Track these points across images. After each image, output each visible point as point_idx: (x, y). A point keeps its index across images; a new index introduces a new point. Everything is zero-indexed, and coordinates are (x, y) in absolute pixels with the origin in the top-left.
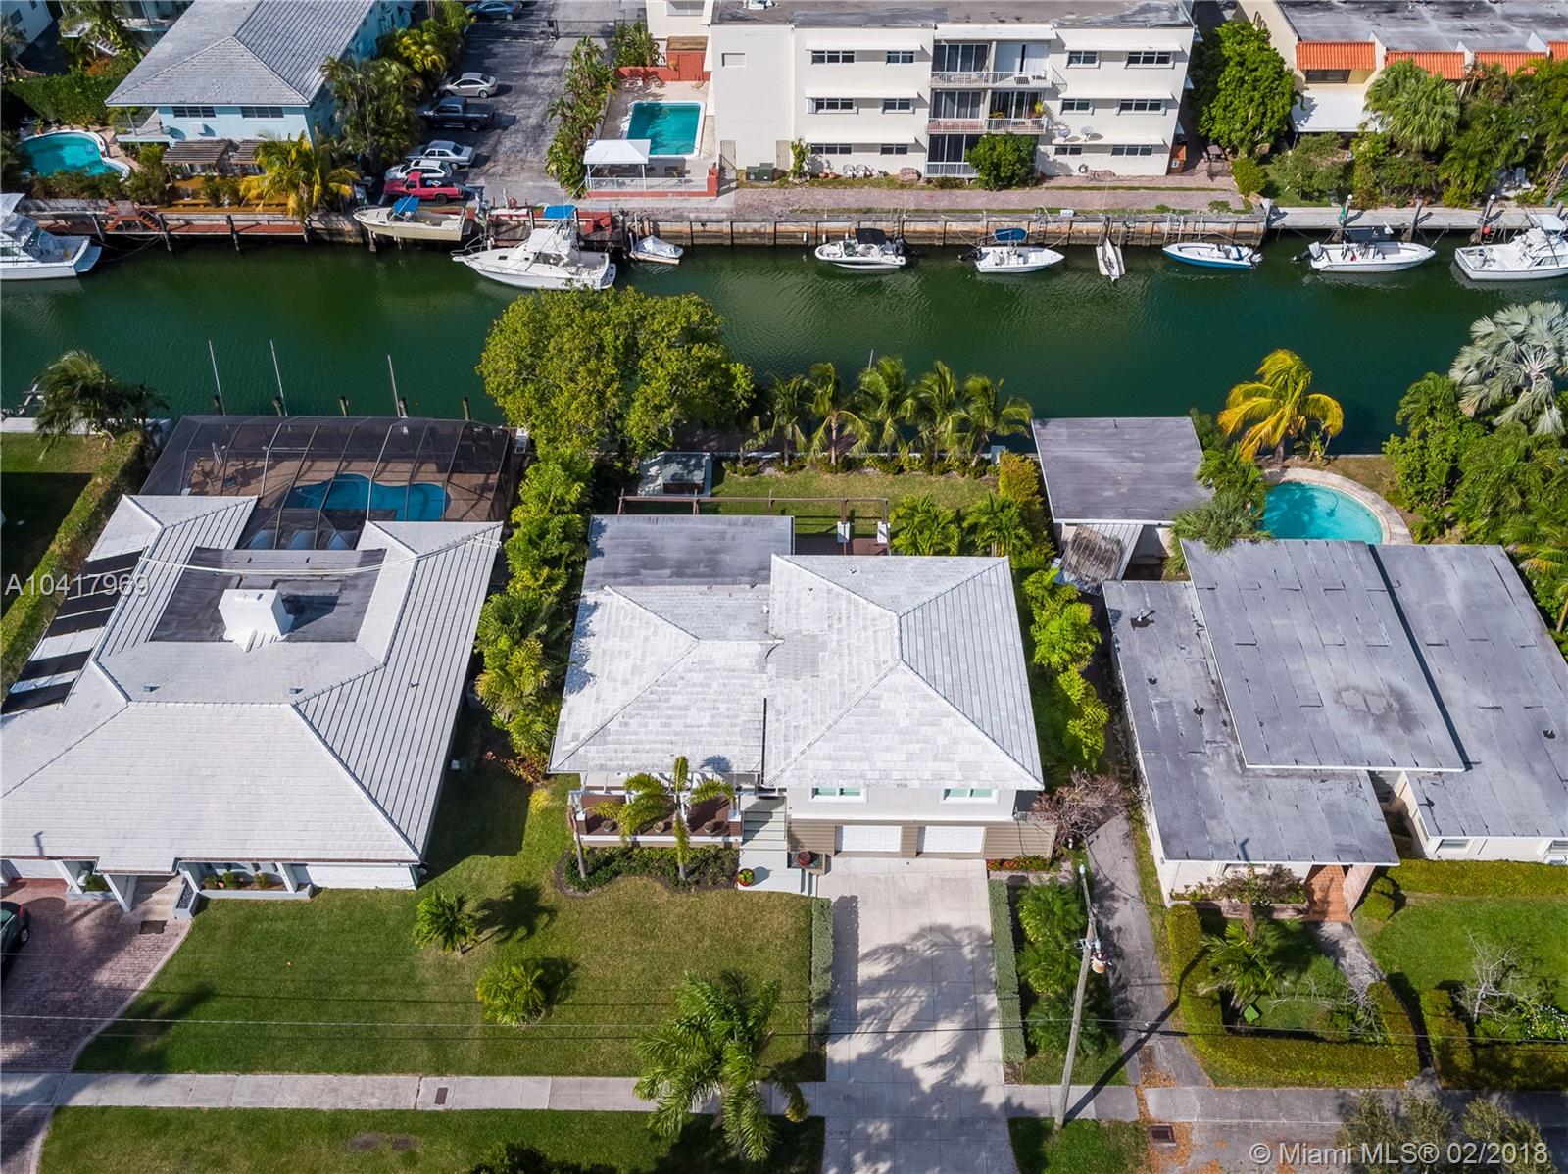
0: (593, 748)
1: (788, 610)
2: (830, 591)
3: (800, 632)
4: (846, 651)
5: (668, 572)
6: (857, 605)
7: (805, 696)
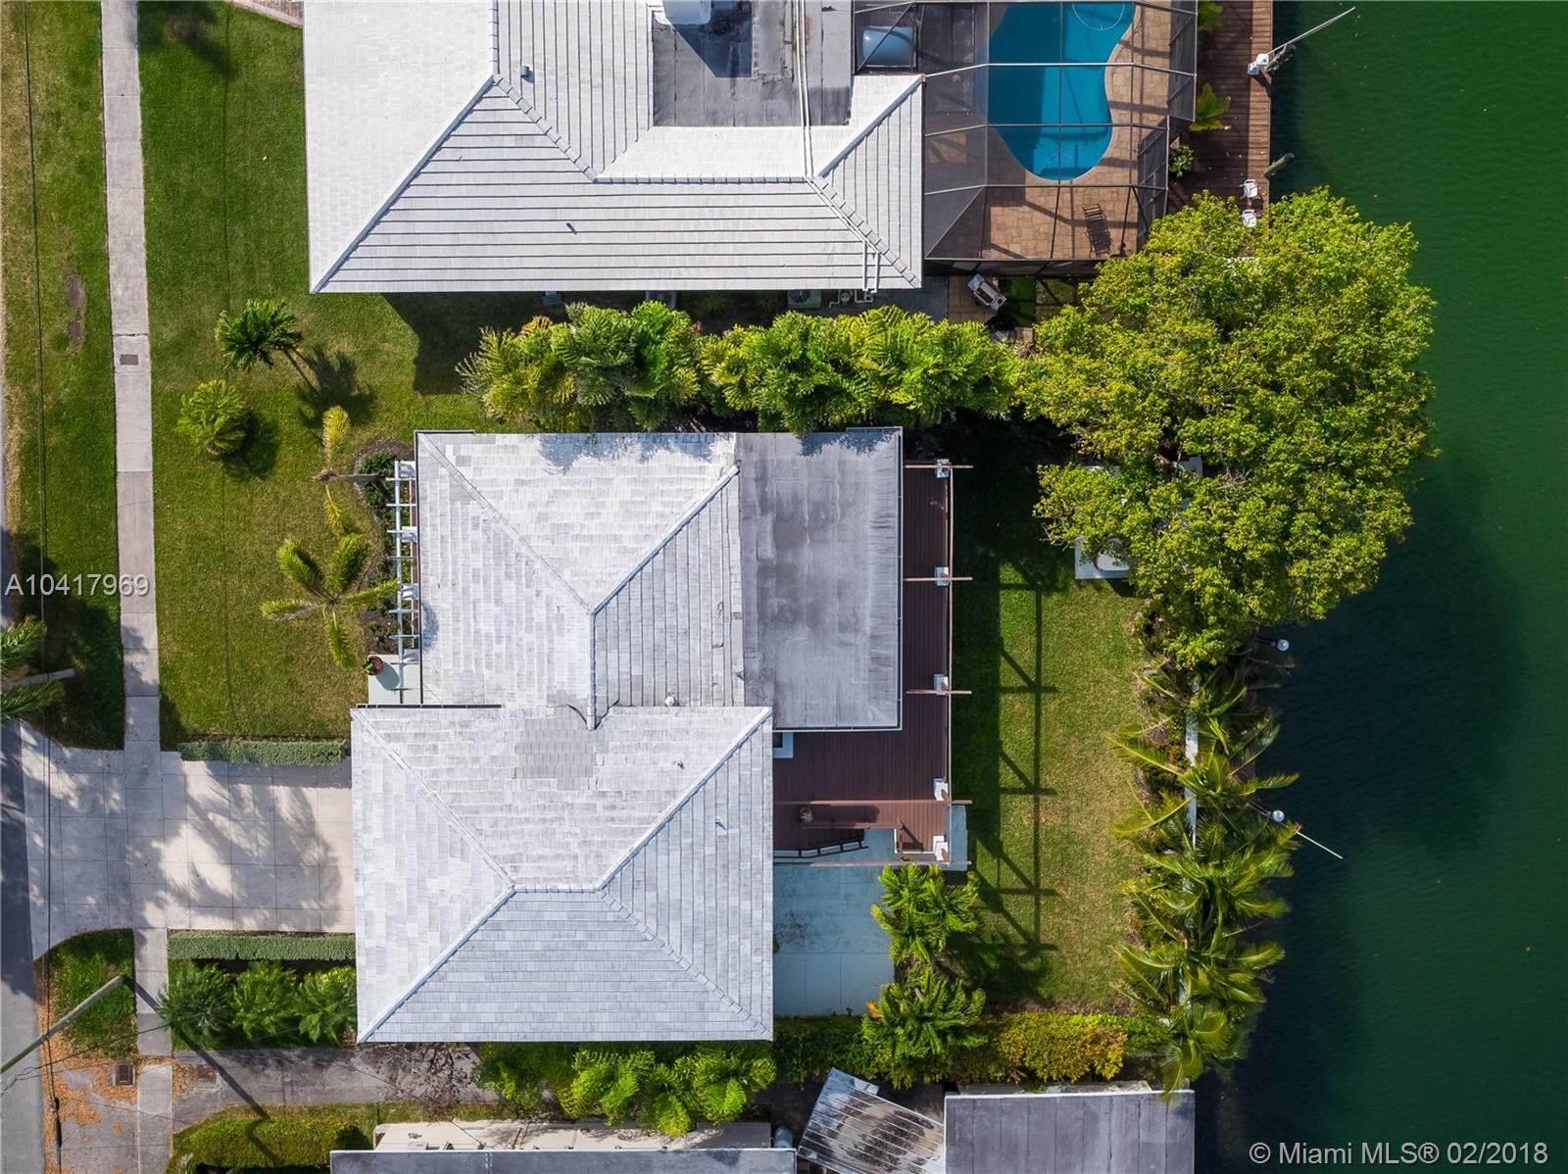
0: (446, 486)
1: (652, 733)
2: (673, 794)
3: (605, 751)
4: (551, 815)
5: (769, 552)
6: (634, 832)
7: (485, 759)
